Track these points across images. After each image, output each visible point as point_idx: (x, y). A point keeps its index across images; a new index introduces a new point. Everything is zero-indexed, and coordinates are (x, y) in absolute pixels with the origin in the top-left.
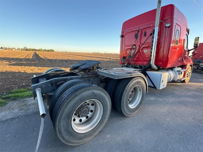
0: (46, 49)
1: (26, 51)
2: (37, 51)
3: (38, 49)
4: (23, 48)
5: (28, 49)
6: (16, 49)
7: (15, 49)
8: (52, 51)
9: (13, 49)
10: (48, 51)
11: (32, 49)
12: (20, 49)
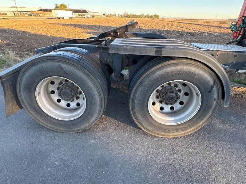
0: (148, 15)
1: (126, 18)
2: (138, 17)
3: (139, 15)
4: (123, 14)
5: (128, 15)
6: (117, 15)
7: (115, 15)
8: (156, 16)
9: (114, 15)
10: (151, 17)
11: (132, 15)
12: (120, 15)
